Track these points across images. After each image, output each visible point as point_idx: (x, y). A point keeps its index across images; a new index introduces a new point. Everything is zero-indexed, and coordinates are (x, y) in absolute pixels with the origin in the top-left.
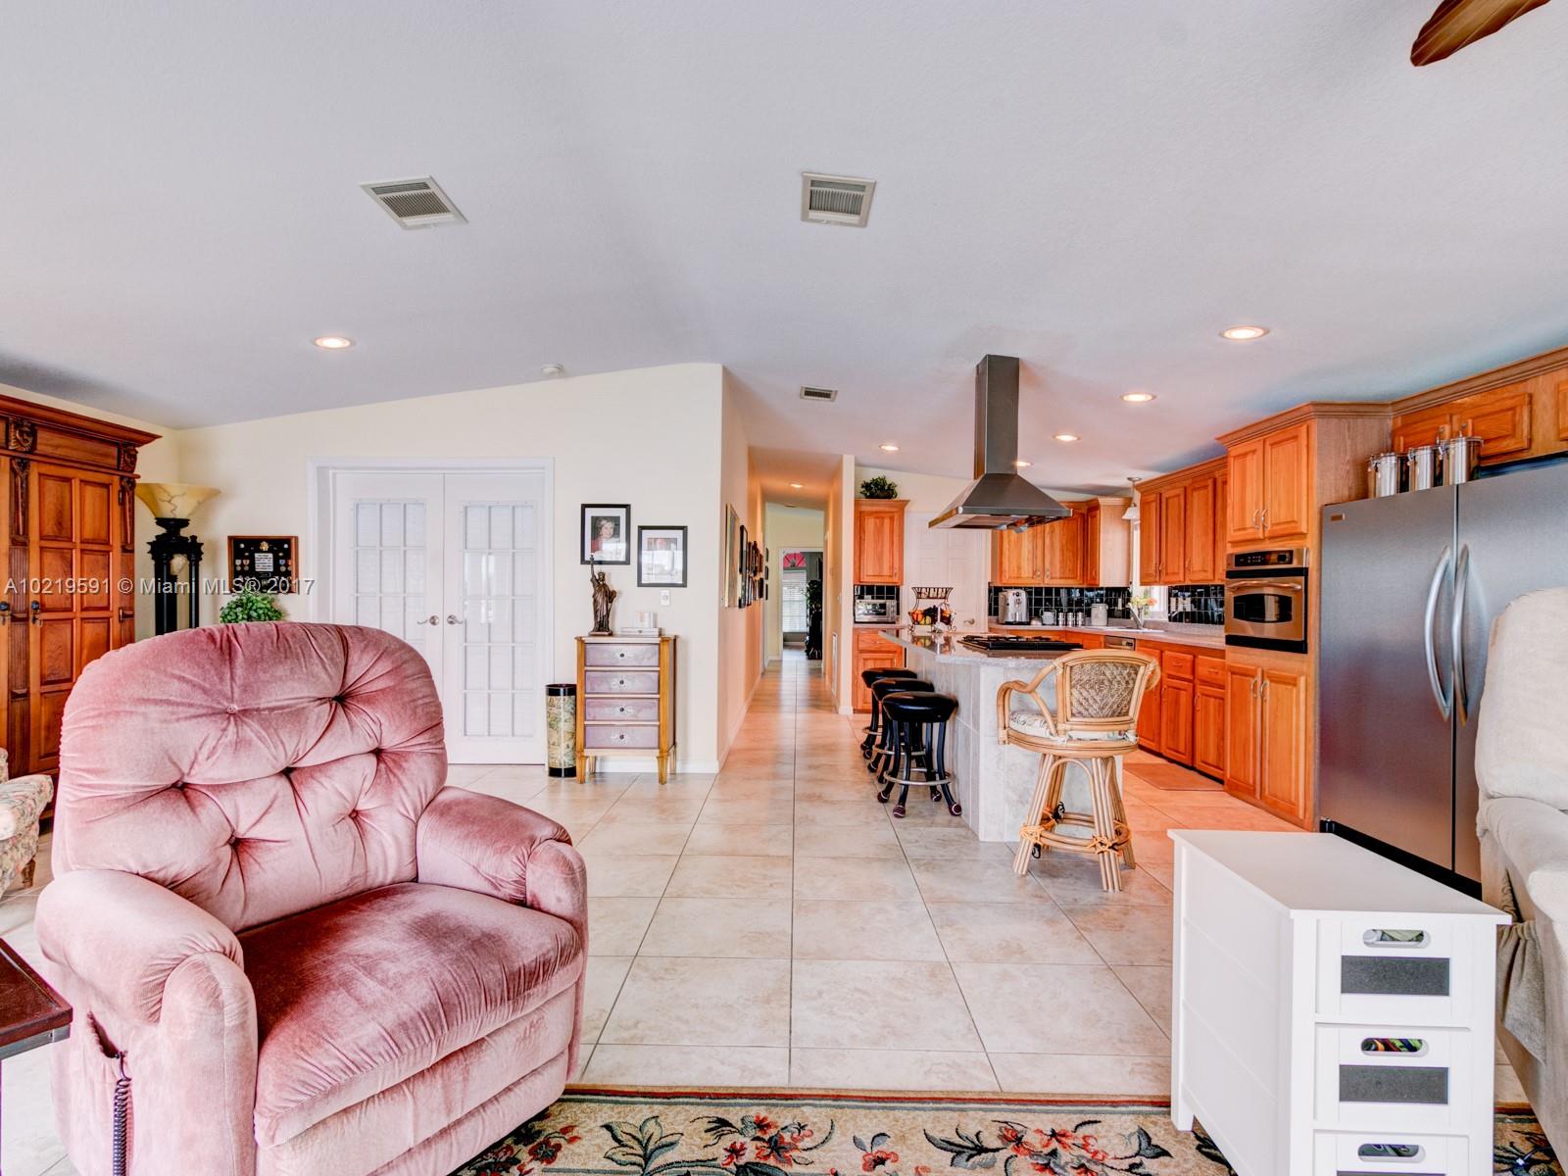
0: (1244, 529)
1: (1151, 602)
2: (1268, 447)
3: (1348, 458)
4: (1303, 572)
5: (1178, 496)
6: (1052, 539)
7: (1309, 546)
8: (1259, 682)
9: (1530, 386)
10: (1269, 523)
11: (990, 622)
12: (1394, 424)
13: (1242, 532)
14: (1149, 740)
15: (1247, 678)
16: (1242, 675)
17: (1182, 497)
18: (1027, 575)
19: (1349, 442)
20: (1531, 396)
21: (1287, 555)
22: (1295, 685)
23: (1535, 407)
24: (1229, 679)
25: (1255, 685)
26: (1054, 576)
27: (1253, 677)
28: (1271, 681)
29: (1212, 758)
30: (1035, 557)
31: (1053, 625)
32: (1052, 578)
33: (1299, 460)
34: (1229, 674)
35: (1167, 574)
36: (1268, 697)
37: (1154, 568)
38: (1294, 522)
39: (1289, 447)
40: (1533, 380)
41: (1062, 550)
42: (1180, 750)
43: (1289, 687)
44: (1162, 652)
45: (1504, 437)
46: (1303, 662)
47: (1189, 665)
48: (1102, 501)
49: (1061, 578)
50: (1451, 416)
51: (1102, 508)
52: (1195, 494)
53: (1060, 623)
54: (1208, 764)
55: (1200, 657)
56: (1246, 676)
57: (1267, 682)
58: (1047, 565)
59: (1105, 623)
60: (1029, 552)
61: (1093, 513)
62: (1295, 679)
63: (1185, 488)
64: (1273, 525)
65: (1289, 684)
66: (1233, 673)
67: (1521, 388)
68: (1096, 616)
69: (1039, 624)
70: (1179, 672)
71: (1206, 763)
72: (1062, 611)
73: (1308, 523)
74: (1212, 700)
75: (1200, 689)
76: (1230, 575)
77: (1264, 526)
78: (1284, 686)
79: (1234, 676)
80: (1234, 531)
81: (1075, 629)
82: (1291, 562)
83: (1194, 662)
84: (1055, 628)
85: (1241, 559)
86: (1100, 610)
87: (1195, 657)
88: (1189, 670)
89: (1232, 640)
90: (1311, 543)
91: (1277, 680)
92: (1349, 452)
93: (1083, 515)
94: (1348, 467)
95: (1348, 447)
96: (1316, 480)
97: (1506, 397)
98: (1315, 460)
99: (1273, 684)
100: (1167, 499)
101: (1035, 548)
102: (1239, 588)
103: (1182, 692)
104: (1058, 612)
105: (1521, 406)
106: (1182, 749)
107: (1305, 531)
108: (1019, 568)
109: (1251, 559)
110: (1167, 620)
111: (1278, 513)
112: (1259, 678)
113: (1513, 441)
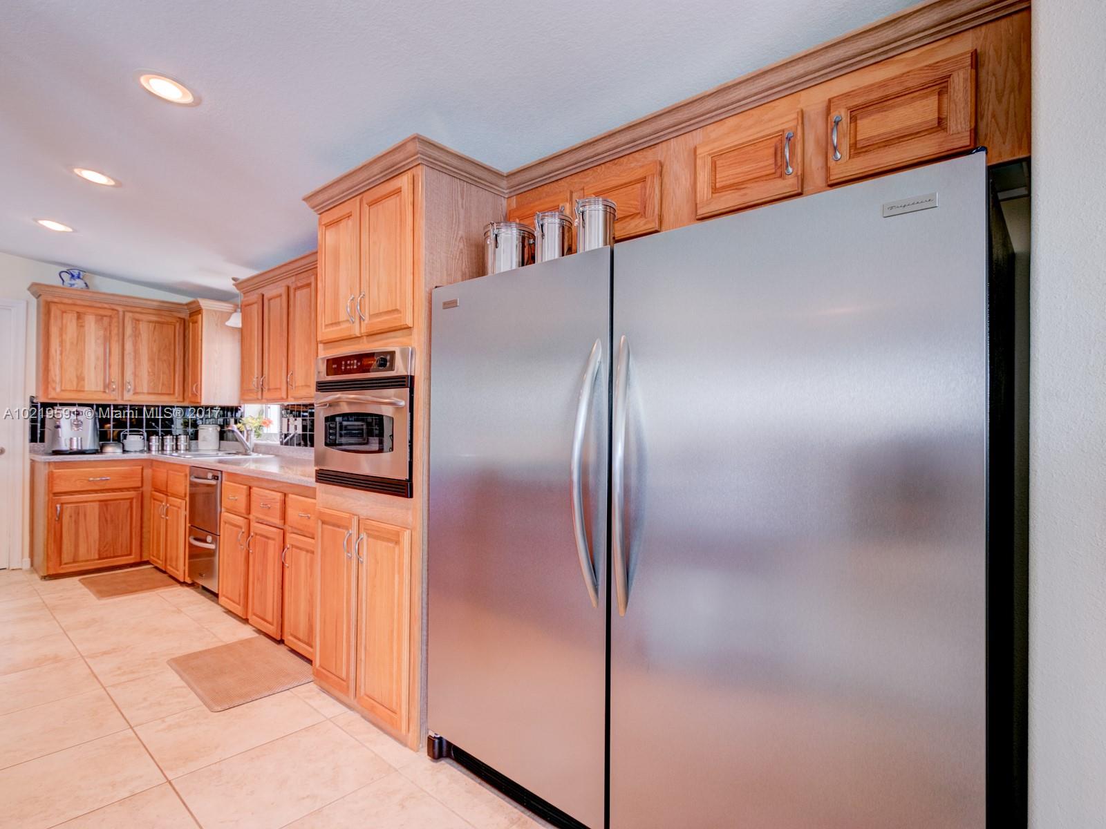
0: (337, 323)
1: (267, 423)
2: (365, 207)
3: (461, 233)
4: (406, 382)
5: (280, 296)
6: (135, 344)
7: (415, 345)
8: (354, 537)
9: (659, 153)
10: (367, 315)
11: (32, 451)
12: (509, 205)
13: (335, 328)
14: (234, 602)
15: (341, 530)
16: (334, 525)
17: (284, 298)
18: (93, 388)
19: (462, 212)
20: (661, 165)
21: (388, 358)
22: (397, 543)
23: (666, 180)
24: (320, 530)
25: (349, 541)
26: (139, 390)
27: (347, 528)
28: (369, 535)
29: (302, 633)
30: (107, 365)
31: (142, 451)
32: (136, 393)
33: (402, 222)
34: (320, 523)
35: (269, 389)
36: (364, 558)
37: (255, 383)
38: (396, 311)
39: (391, 203)
40: (664, 145)
41: (151, 359)
42: (267, 619)
43: (391, 545)
44: (250, 488)
45: (633, 216)
46: (408, 509)
47: (278, 506)
48: (205, 304)
49: (149, 393)
50: (571, 193)
51: (204, 313)
52: (298, 293)
53: (153, 449)
54: (299, 640)
55: (290, 495)
56: (339, 527)
57: (363, 535)
58: (129, 376)
59: (217, 447)
60: (97, 359)
61: (194, 318)
62: (398, 534)
63: (288, 288)
64: (371, 316)
65: (389, 540)
66: (323, 523)
67: (650, 155)
68: (205, 440)
69: (119, 451)
70: (266, 515)
71: (296, 637)
72: (156, 433)
73: (413, 315)
74: (304, 553)
75: (291, 538)
76: (322, 387)
77: (360, 317)
78: (385, 544)
79: (325, 526)
80: (327, 326)
81: (161, 457)
82: (392, 368)
83: (284, 502)
84: (145, 456)
85: (335, 365)
86: (209, 432)
87: (285, 495)
88: (278, 513)
89: (324, 477)
90: (417, 340)
91: (376, 535)
92: (462, 226)
93: (184, 320)
94: (461, 246)
95: (462, 220)
96: (423, 253)
97: (634, 167)
98: (422, 223)
99: (371, 540)
100: (270, 300)
101: (107, 355)
102: (332, 404)
103: (270, 541)
104: (150, 434)
105: (653, 175)
106: (269, 618)
107: (410, 325)
108: (80, 378)
109: (346, 365)
110: (279, 443)
111: (379, 299)
112: (354, 531)
113: (642, 221)
